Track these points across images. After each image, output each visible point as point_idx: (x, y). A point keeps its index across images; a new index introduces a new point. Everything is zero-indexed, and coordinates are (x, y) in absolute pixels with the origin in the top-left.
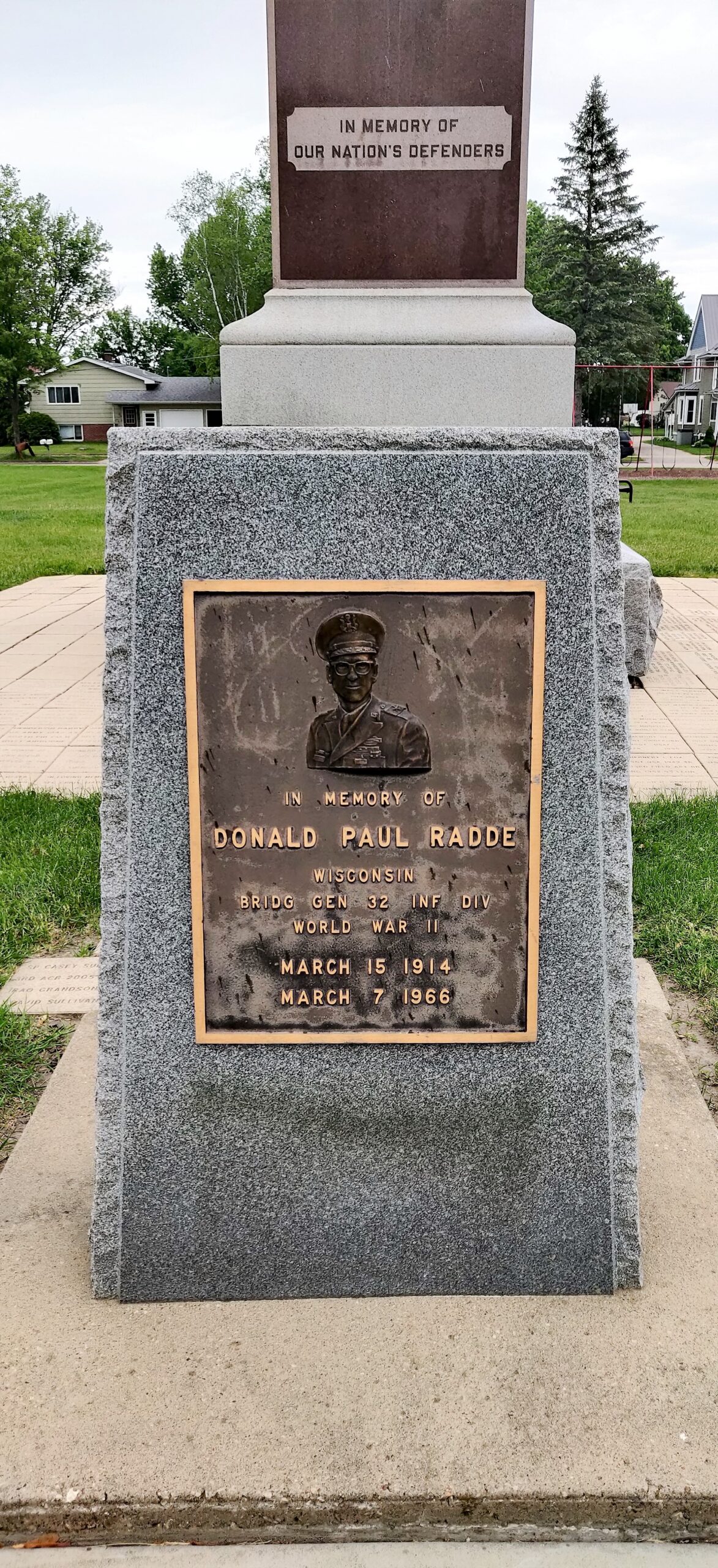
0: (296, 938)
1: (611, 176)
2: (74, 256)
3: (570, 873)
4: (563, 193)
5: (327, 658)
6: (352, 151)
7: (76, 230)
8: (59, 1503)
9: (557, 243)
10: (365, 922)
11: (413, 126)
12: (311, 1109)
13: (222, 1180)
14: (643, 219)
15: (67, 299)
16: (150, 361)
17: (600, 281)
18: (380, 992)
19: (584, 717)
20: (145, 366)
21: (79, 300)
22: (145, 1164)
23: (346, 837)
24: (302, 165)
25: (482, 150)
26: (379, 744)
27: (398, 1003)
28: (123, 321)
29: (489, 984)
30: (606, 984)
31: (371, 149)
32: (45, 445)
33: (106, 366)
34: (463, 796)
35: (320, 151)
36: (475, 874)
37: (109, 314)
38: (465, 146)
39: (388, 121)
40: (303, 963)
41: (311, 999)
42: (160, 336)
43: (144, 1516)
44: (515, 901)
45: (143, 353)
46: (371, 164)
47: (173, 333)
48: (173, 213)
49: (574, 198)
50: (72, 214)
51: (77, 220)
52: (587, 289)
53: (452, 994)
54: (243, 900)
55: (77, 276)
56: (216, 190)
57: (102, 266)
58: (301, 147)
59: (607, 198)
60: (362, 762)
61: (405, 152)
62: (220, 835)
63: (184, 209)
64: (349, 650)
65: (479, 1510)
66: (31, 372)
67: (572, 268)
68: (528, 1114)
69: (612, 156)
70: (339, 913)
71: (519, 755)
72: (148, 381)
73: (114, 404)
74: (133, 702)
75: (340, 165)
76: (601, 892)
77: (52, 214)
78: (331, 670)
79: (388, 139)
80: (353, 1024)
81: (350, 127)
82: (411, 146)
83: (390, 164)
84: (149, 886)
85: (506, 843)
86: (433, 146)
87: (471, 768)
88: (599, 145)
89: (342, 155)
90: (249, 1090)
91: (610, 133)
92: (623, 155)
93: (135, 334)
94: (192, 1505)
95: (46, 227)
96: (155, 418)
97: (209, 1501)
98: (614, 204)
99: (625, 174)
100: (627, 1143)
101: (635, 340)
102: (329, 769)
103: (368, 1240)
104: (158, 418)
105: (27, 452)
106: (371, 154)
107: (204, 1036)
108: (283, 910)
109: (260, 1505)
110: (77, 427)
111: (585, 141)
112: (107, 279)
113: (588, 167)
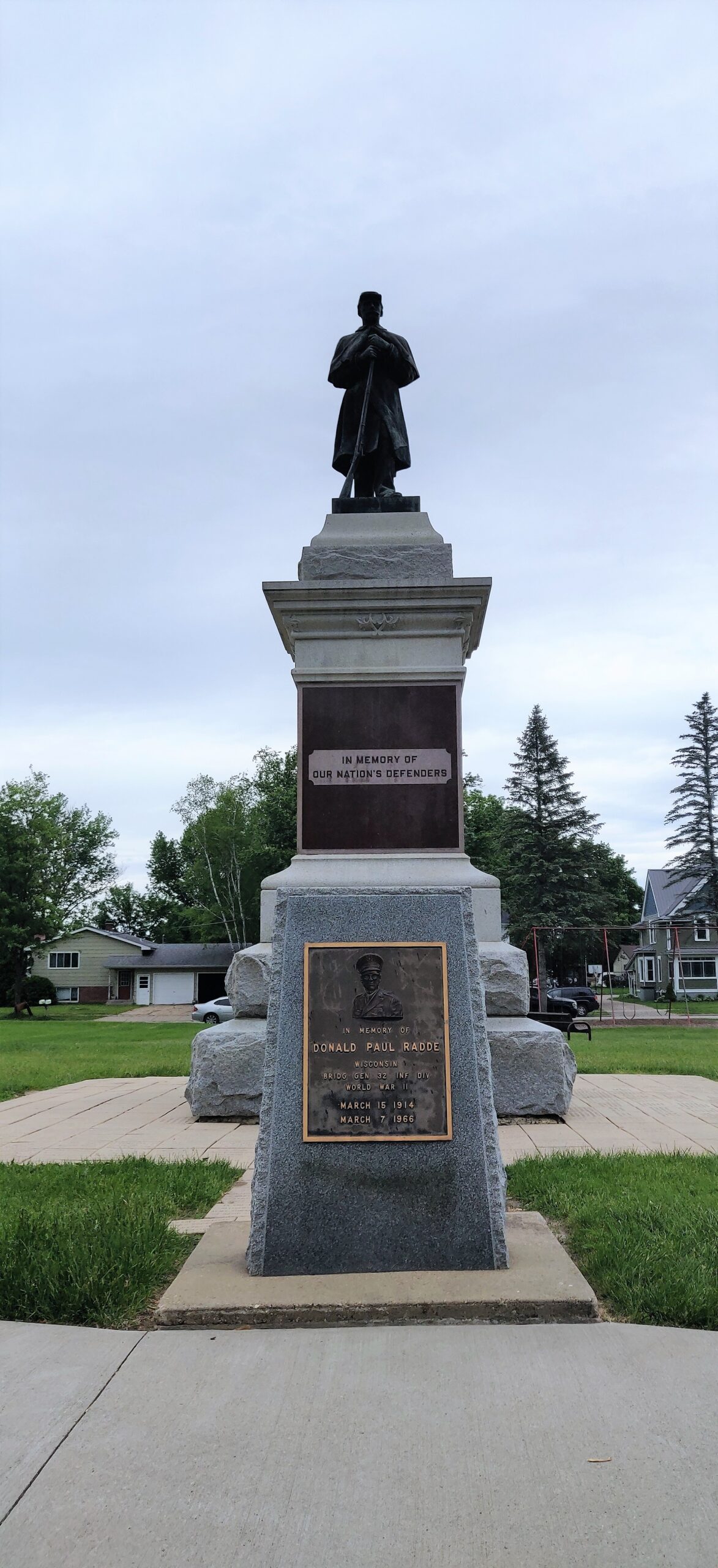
0: (347, 1093)
1: (555, 777)
2: (85, 841)
3: (463, 1063)
4: (515, 790)
5: (361, 973)
6: (350, 774)
7: (89, 821)
8: (252, 1308)
9: (514, 828)
10: (376, 1085)
11: (388, 760)
12: (353, 1174)
13: (312, 1210)
14: (586, 809)
15: (73, 878)
16: (146, 930)
17: (554, 858)
18: (384, 1117)
19: (465, 997)
20: (142, 934)
21: (85, 879)
22: (278, 1203)
23: (368, 1047)
24: (317, 782)
25: (433, 773)
26: (382, 1007)
27: (391, 1122)
28: (124, 895)
29: (431, 1113)
30: (481, 1114)
31: (362, 773)
32: (44, 1005)
33: (105, 934)
34: (416, 1029)
35: (329, 774)
36: (423, 1063)
37: (112, 890)
38: (422, 771)
39: (373, 757)
40: (350, 1103)
41: (353, 1120)
42: (156, 909)
43: (288, 1315)
44: (440, 1075)
45: (141, 924)
46: (362, 781)
47: (170, 906)
48: (176, 807)
49: (525, 794)
50: (86, 809)
51: (90, 814)
52: (541, 864)
53: (414, 1118)
54: (325, 1075)
55: (86, 859)
56: (217, 789)
57: (108, 850)
58: (317, 772)
59: (554, 793)
60: (375, 1015)
61: (384, 774)
62: (316, 1047)
63: (187, 804)
64: (369, 969)
65: (430, 1311)
66: (38, 940)
67: (528, 847)
68: (451, 1176)
69: (555, 763)
70: (366, 1081)
71: (439, 1011)
72: (144, 948)
73: (111, 969)
74: (282, 992)
75: (342, 781)
76: (476, 1072)
77: (68, 809)
78: (362, 977)
79: (374, 767)
80: (371, 1132)
81: (349, 760)
82: (388, 771)
83: (374, 780)
84: (285, 1070)
85: (435, 1050)
86: (401, 771)
87: (420, 1017)
88: (543, 754)
89: (343, 776)
90: (325, 1165)
91: (552, 746)
92: (564, 761)
93: (134, 907)
94: (308, 1309)
95: (63, 819)
96: (149, 980)
97: (315, 1307)
98: (559, 798)
99: (567, 776)
100: (496, 1192)
101: (588, 906)
102: (362, 1018)
103: (379, 1242)
104: (151, 980)
105: (25, 1011)
106: (362, 775)
107: (307, 1138)
108: (342, 1080)
109: (337, 1309)
110: (74, 989)
111: (531, 752)
112: (112, 861)
113: (535, 770)
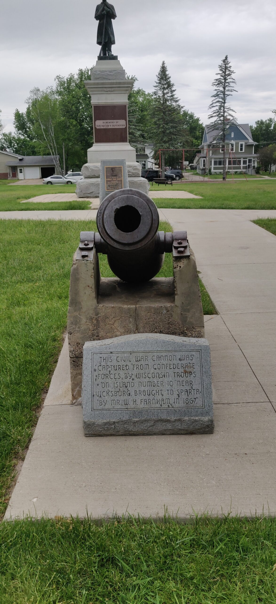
1: (170, 91)
5: (112, 170)
14: (180, 104)
17: (168, 123)
23: (113, 179)
24: (97, 128)
26: (114, 174)
28: (8, 137)
33: (5, 153)
35: (100, 126)
37: (3, 134)
38: (120, 125)
42: (21, 142)
46: (107, 127)
47: (24, 141)
49: (159, 98)
54: (108, 183)
56: (41, 93)
58: (97, 125)
59: (169, 98)
69: (169, 85)
70: (113, 183)
71: (122, 175)
72: (20, 158)
73: (8, 166)
75: (103, 128)
79: (109, 124)
81: (104, 123)
82: (112, 125)
83: (110, 127)
86: (115, 125)
87: (119, 176)
88: (165, 82)
91: (169, 78)
92: (173, 85)
93: (13, 141)
96: (23, 170)
98: (171, 100)
99: (174, 91)
102: (112, 176)
111: (161, 81)
113: (162, 89)
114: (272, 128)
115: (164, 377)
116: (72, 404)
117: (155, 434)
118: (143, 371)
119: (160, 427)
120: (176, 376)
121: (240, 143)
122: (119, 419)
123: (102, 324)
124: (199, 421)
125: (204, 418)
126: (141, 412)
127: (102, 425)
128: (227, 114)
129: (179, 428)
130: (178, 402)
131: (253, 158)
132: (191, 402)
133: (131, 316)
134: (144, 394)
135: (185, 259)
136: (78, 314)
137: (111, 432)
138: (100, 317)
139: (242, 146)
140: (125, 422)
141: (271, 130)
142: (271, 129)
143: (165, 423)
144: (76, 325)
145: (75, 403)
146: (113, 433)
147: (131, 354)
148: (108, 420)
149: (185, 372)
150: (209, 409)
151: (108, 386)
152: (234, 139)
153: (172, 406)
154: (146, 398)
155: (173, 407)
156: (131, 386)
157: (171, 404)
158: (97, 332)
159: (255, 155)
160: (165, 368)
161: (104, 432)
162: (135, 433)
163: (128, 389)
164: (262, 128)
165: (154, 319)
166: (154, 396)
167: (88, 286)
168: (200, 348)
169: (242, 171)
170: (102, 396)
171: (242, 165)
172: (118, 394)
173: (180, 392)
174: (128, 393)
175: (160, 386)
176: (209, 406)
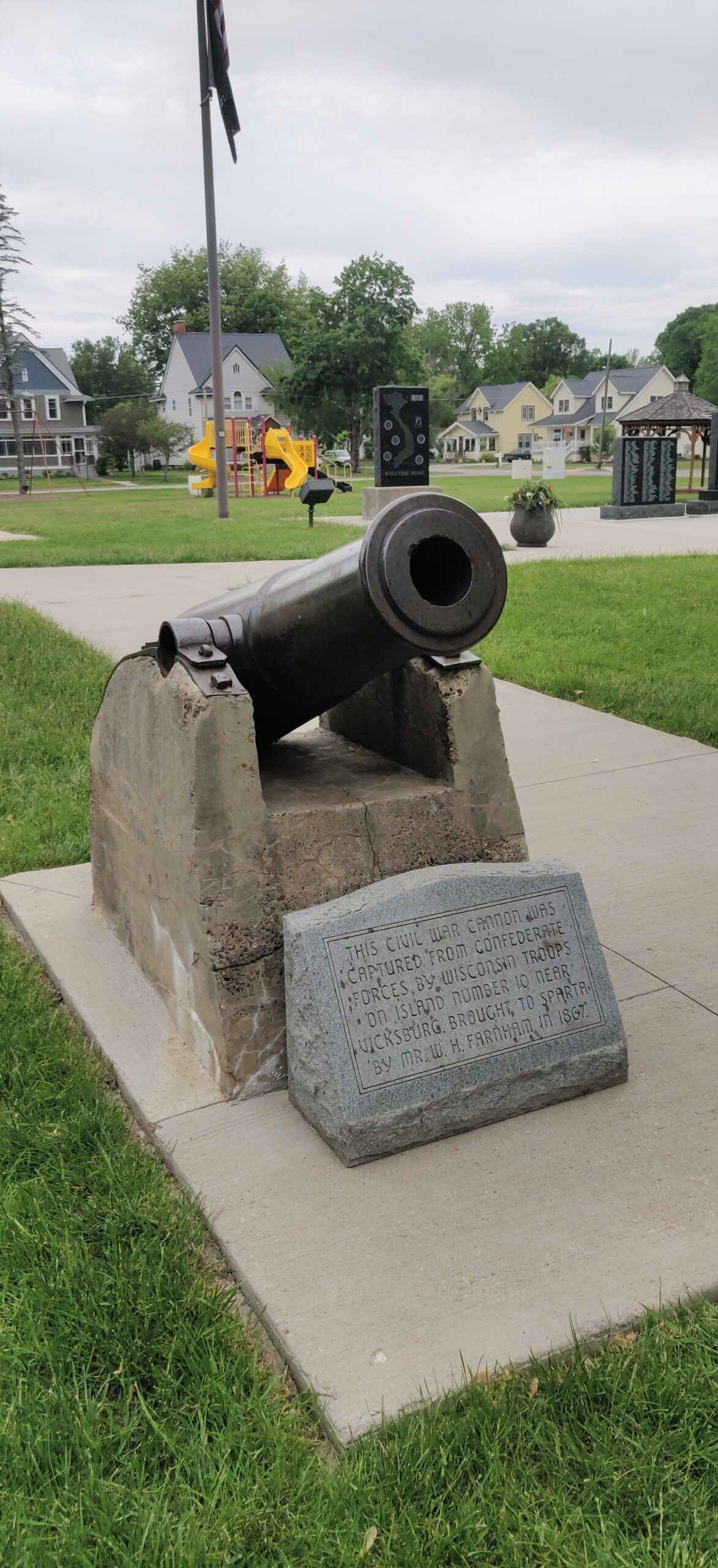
114: (116, 361)
115: (504, 968)
116: (232, 1098)
117: (510, 1116)
118: (454, 965)
119: (522, 1094)
120: (530, 960)
121: (47, 397)
122: (429, 1097)
123: (287, 864)
124: (601, 1057)
125: (610, 1047)
126: (475, 1068)
127: (392, 1125)
128: (11, 321)
129: (562, 1085)
130: (549, 1024)
131: (87, 436)
132: (576, 1015)
133: (356, 830)
134: (472, 1021)
135: (468, 670)
136: (220, 846)
137: (414, 1137)
138: (281, 844)
139: (52, 403)
140: (444, 1104)
141: (113, 365)
142: (113, 363)
143: (530, 1083)
144: (220, 876)
145: (238, 1093)
146: (419, 1139)
147: (418, 926)
148: (406, 1108)
149: (547, 946)
150: (615, 1023)
151: (383, 1020)
152: (33, 385)
153: (538, 1035)
154: (478, 1030)
155: (541, 1038)
156: (437, 1008)
157: (536, 1032)
158: (278, 887)
159: (91, 429)
160: (502, 945)
161: (399, 1143)
162: (468, 1125)
163: (432, 1017)
164: (90, 361)
165: (411, 831)
166: (493, 1021)
167: (244, 766)
168: (563, 883)
169: (60, 471)
170: (375, 1049)
171: (59, 454)
172: (412, 1035)
173: (547, 998)
174: (435, 1027)
175: (501, 992)
176: (614, 1017)
